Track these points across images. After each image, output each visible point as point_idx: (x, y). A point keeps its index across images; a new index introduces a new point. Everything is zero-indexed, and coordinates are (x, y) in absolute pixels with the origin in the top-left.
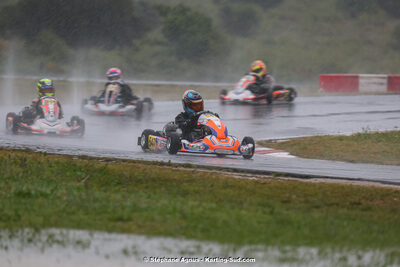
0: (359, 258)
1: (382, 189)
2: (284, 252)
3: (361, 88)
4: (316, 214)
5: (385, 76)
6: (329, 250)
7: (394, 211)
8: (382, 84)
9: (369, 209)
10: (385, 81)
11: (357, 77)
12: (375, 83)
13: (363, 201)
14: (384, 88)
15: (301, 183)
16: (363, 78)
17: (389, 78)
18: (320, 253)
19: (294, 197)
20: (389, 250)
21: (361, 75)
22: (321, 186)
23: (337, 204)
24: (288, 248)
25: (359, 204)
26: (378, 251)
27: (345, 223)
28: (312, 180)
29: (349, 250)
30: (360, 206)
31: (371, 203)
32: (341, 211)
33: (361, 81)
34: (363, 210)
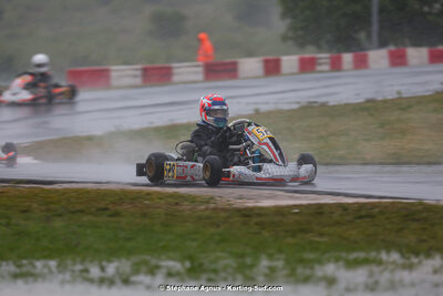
0: (103, 269)
1: (131, 192)
2: (19, 266)
3: (114, 82)
4: (58, 223)
5: (139, 67)
6: (69, 262)
7: (145, 215)
8: (135, 76)
9: (116, 214)
10: (139, 73)
11: (109, 70)
12: (128, 76)
13: (110, 207)
14: (138, 81)
15: (43, 189)
16: (116, 70)
17: (145, 71)
18: (59, 266)
19: (35, 205)
20: (135, 259)
21: (113, 68)
22: (65, 192)
23: (82, 211)
24: (25, 262)
25: (107, 209)
26: (124, 261)
27: (89, 231)
28: (56, 186)
29: (92, 261)
30: (109, 212)
31: (119, 208)
32: (85, 218)
33: (113, 74)
34: (111, 216)
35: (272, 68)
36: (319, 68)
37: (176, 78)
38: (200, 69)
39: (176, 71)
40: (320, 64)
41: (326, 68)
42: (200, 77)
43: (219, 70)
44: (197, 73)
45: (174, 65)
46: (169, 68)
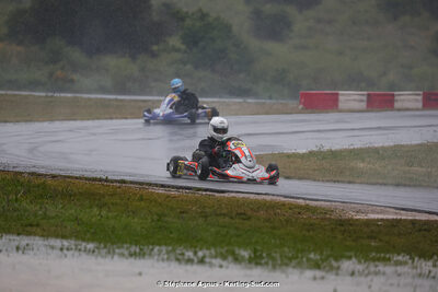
3: (341, 105)
5: (365, 93)
8: (362, 101)
10: (365, 98)
11: (337, 94)
12: (354, 100)
14: (363, 105)
16: (343, 95)
17: (369, 95)
21: (340, 92)
33: (341, 98)
37: (397, 105)
38: (420, 98)
39: (396, 98)
42: (420, 105)
44: (417, 100)
45: (396, 93)
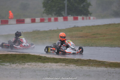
35: (33, 21)
36: (45, 21)
37: (9, 23)
38: (15, 21)
39: (9, 21)
40: (46, 20)
41: (47, 21)
42: (15, 23)
43: (20, 21)
46: (8, 21)
